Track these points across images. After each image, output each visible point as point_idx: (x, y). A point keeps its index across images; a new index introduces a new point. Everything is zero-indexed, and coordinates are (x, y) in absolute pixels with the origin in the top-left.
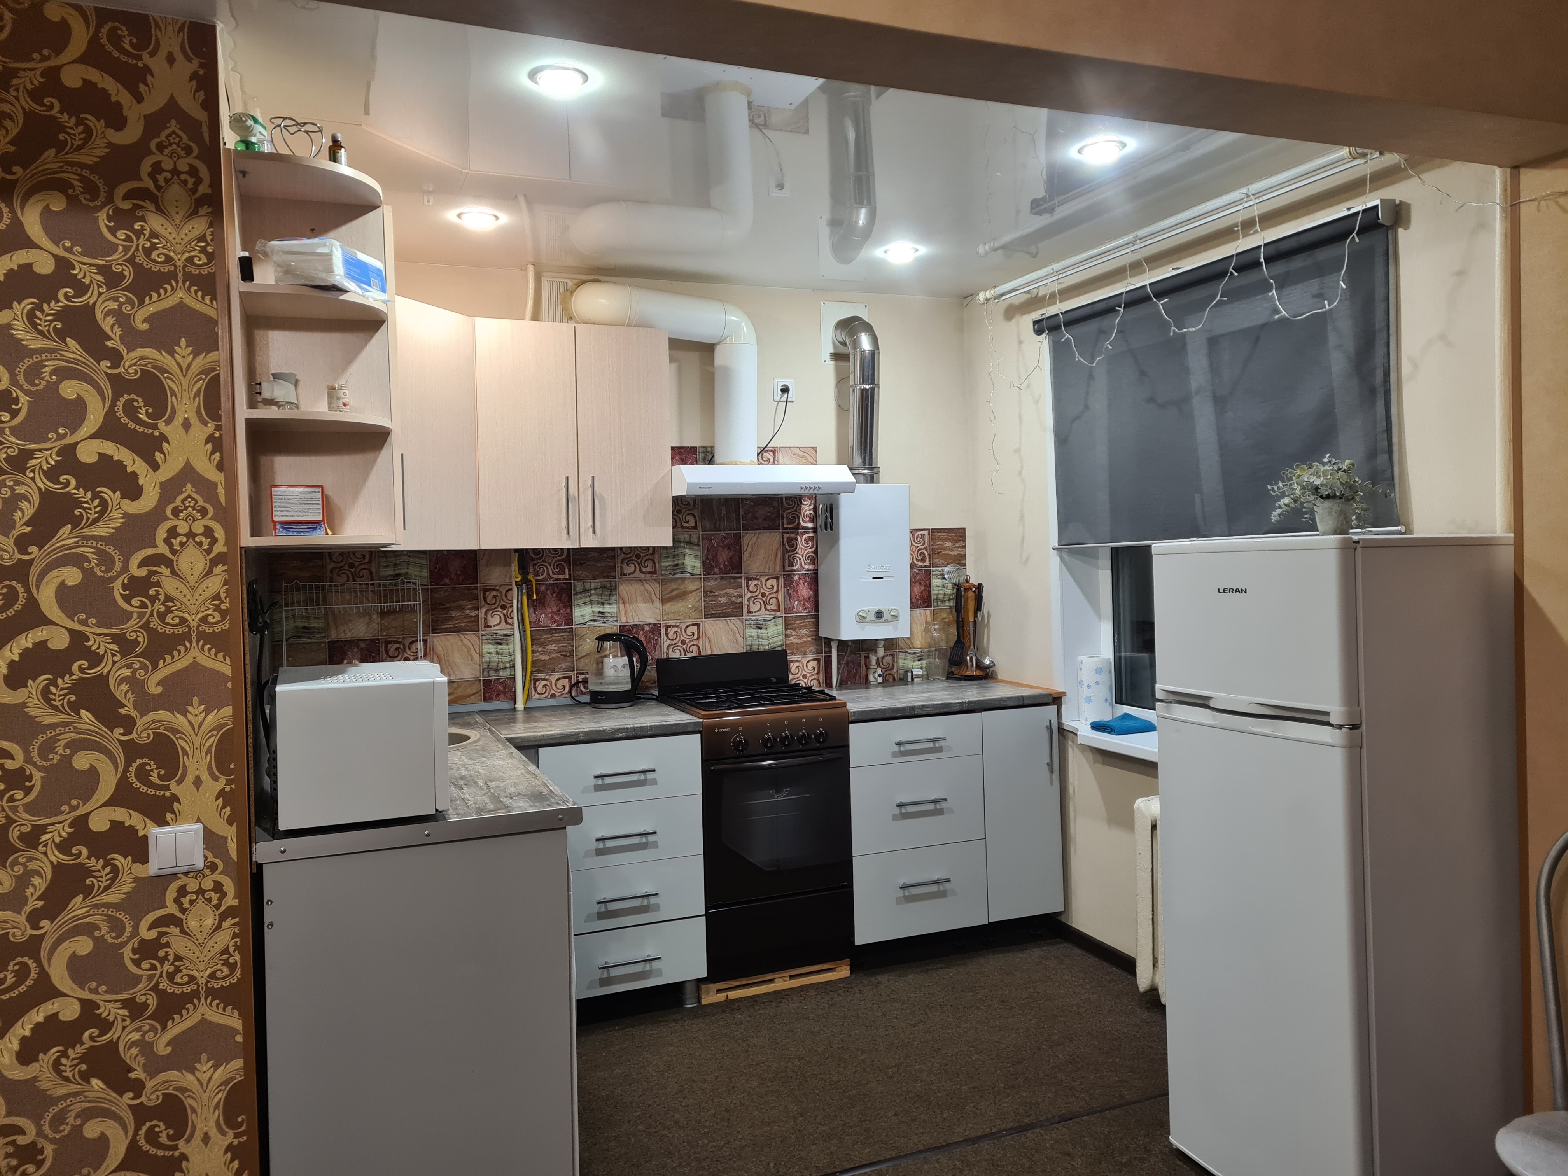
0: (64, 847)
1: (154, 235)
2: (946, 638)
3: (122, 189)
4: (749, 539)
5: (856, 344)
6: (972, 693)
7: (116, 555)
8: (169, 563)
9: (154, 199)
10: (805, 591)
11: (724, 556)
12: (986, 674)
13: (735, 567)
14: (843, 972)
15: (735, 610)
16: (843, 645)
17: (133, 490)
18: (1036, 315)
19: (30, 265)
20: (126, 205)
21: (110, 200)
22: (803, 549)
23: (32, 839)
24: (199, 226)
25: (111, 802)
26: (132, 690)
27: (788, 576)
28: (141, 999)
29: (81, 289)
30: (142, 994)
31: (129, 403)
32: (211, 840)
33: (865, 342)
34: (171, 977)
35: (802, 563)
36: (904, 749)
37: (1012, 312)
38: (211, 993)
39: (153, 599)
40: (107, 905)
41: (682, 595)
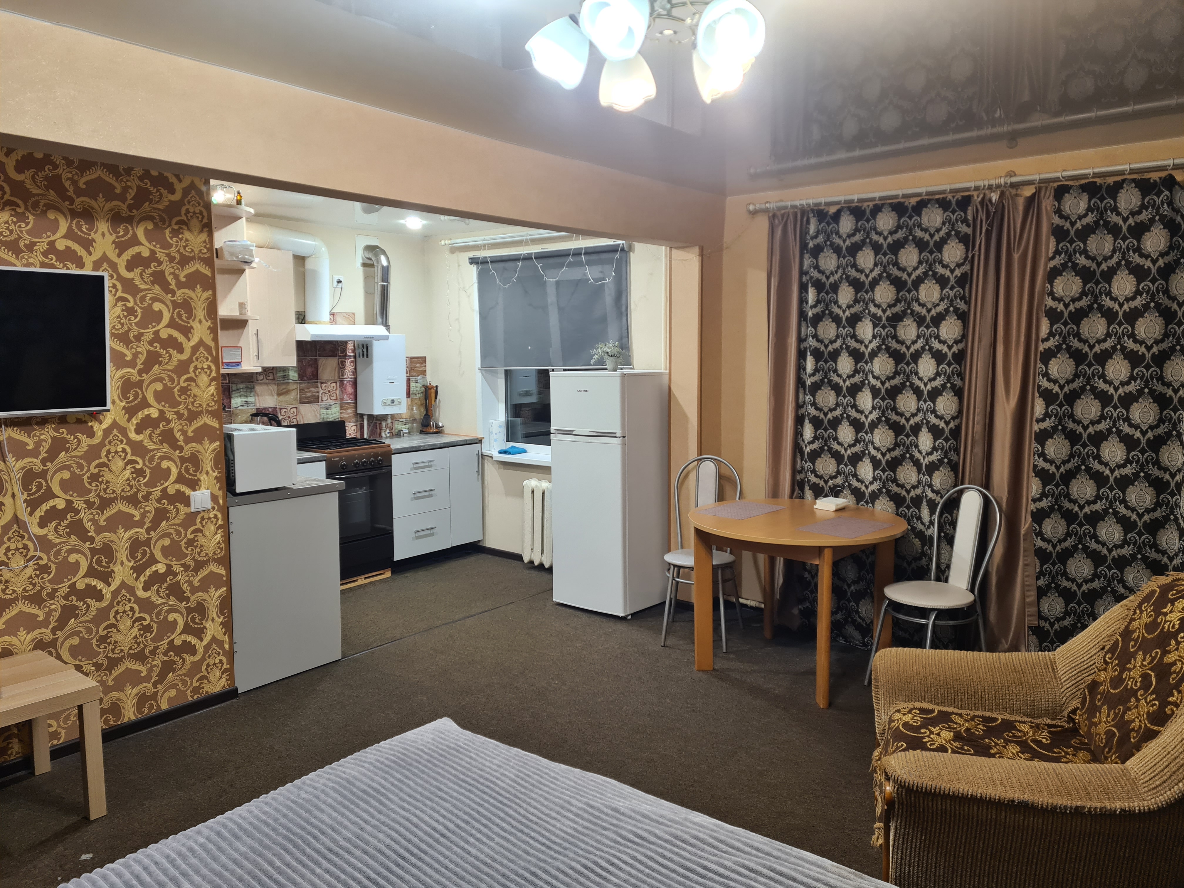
0: (159, 501)
1: (187, 240)
2: (418, 412)
3: (174, 221)
4: (322, 361)
5: (378, 261)
6: (433, 440)
7: (175, 377)
8: (195, 381)
9: (187, 225)
10: (350, 389)
11: (309, 370)
12: (439, 431)
13: (315, 376)
14: (388, 574)
15: (315, 400)
16: (371, 417)
17: (181, 351)
18: (471, 254)
19: (140, 253)
20: (176, 227)
21: (170, 225)
22: (349, 367)
23: (146, 498)
24: (204, 237)
25: (175, 482)
26: (182, 434)
27: (342, 381)
28: (188, 563)
29: (160, 263)
30: (188, 560)
31: (179, 312)
32: (214, 498)
33: (383, 259)
34: (199, 554)
35: (348, 375)
36: (417, 467)
37: (454, 250)
38: (214, 560)
39: (189, 396)
40: (175, 525)
41: (287, 392)
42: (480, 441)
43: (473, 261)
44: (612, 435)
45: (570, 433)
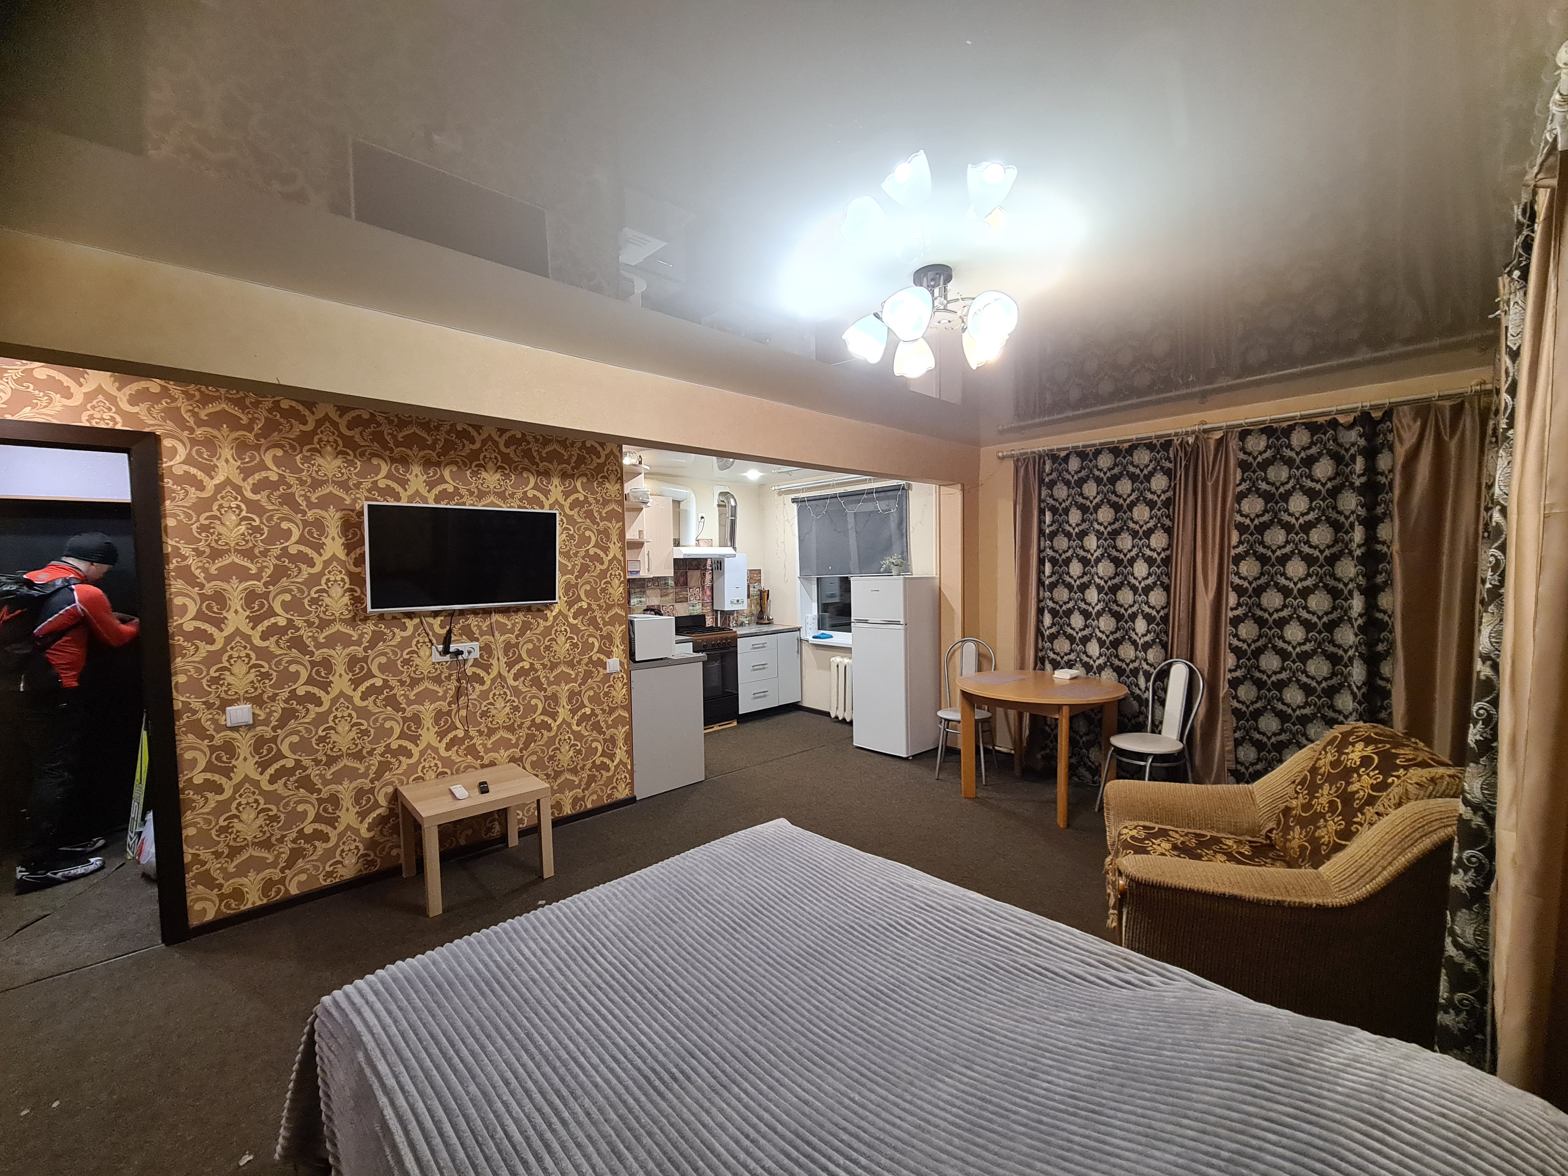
0: (587, 665)
1: (607, 489)
2: (755, 609)
3: (599, 476)
4: (690, 573)
5: (729, 502)
6: (765, 628)
7: (598, 581)
8: (611, 583)
9: (608, 478)
10: (709, 593)
11: (682, 580)
12: (770, 622)
13: (686, 584)
14: (735, 724)
15: (686, 600)
16: (722, 612)
17: (602, 563)
18: (793, 496)
19: (578, 497)
20: (601, 481)
21: (597, 479)
22: (708, 577)
23: (579, 663)
24: (618, 486)
25: (597, 652)
26: (602, 620)
27: (703, 587)
28: (605, 708)
29: (590, 505)
31: (601, 537)
32: (622, 664)
33: (732, 501)
34: (612, 702)
35: (708, 583)
36: (754, 647)
37: (781, 493)
38: (622, 707)
39: (607, 594)
40: (597, 681)
41: (667, 595)
42: (799, 629)
43: (794, 501)
44: (897, 623)
45: (866, 622)
